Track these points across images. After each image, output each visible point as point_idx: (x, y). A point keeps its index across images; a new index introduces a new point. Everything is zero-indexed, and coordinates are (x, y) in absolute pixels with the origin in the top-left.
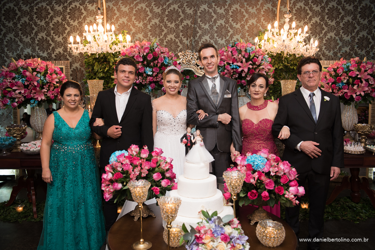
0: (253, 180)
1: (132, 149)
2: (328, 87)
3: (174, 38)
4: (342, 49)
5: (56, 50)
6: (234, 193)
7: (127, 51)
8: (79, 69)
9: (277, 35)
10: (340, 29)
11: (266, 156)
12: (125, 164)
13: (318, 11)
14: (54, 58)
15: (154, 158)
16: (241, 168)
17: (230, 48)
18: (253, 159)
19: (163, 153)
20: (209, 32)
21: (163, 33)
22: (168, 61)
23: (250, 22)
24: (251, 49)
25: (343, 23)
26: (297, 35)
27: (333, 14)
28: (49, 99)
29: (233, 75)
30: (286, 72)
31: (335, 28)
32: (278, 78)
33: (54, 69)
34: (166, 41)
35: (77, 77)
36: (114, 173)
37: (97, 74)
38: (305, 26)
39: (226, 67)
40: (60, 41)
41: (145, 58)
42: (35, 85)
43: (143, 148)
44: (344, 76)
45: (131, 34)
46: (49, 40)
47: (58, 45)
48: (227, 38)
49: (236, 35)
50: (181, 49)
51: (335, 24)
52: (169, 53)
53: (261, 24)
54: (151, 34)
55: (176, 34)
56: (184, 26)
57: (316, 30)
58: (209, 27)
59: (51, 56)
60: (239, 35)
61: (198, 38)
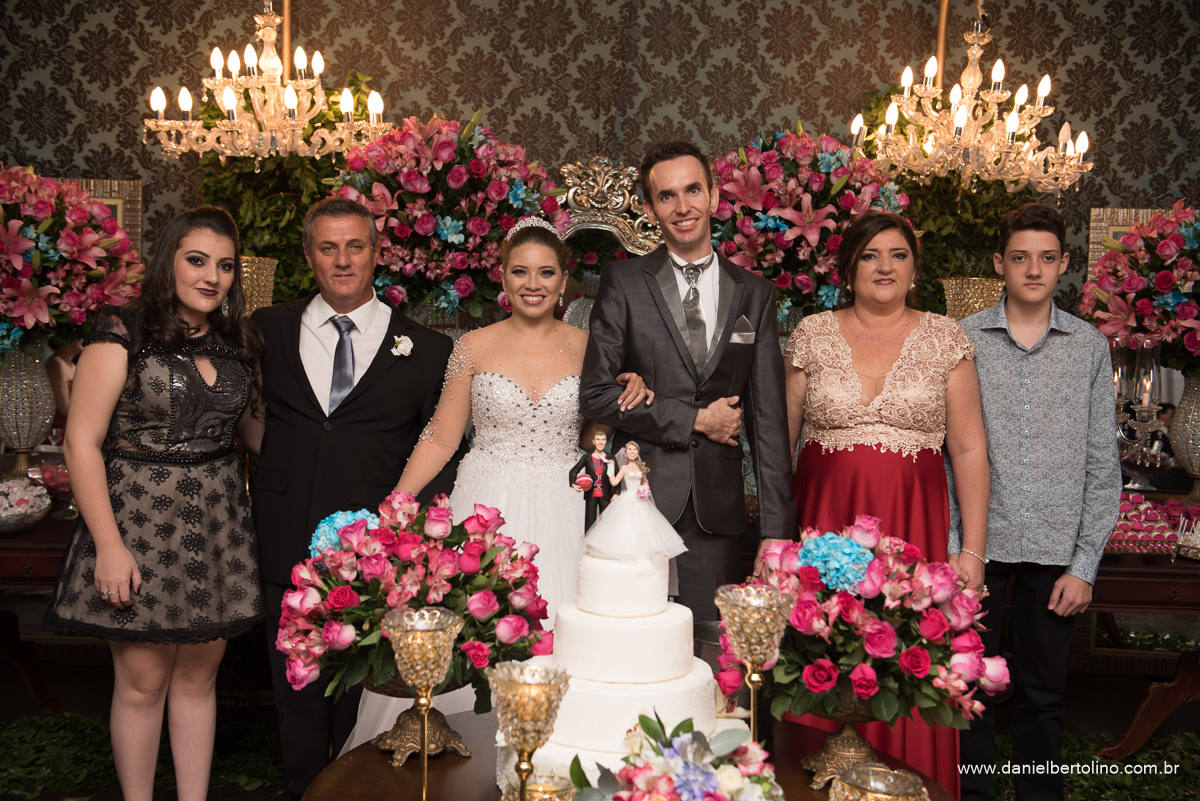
0: (823, 622)
1: (396, 505)
2: (1120, 309)
3: (545, 110)
4: (1187, 165)
5: (90, 136)
6: (753, 663)
7: (371, 154)
9: (934, 108)
10: (1179, 88)
11: (869, 540)
12: (368, 558)
13: (1097, 18)
14: (83, 166)
15: (472, 539)
16: (781, 581)
18: (824, 550)
19: (504, 523)
20: (680, 90)
21: (506, 90)
22: (523, 196)
23: (836, 58)
24: (833, 159)
25: (1191, 66)
26: (1009, 110)
27: (1154, 30)
28: (66, 324)
29: (763, 254)
30: (969, 250)
31: (1161, 87)
32: (939, 271)
33: (88, 209)
34: (515, 118)
36: (326, 588)
37: (250, 233)
38: (1043, 75)
39: (738, 223)
40: (109, 105)
41: (437, 180)
42: (15, 269)
43: (436, 505)
45: (385, 88)
46: (63, 98)
47: (99, 117)
48: (749, 114)
49: (782, 104)
50: (572, 150)
51: (1163, 70)
52: (529, 166)
53: (878, 66)
54: (458, 91)
55: (556, 95)
56: (584, 64)
57: (1087, 91)
58: (680, 72)
59: (72, 160)
60: (791, 103)
61: (638, 113)
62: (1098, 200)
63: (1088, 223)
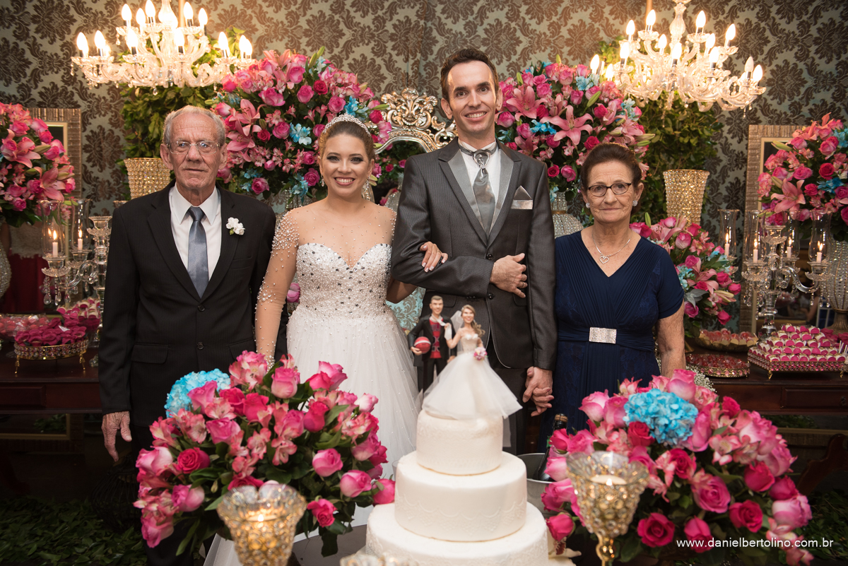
0: (659, 480)
1: (245, 366)
2: (792, 192)
3: (370, 56)
4: (814, 95)
5: (42, 77)
7: (239, 79)
8: (107, 132)
10: (809, 42)
12: (216, 421)
14: (39, 99)
16: (609, 435)
17: (530, 75)
18: (652, 407)
19: (346, 378)
20: (466, 42)
21: (342, 42)
23: (575, 19)
24: (587, 81)
25: (817, 26)
27: (793, 1)
28: (12, 210)
29: (538, 151)
30: (669, 153)
31: (797, 41)
33: (29, 125)
34: (348, 61)
35: (101, 155)
36: (178, 447)
39: (518, 129)
40: (56, 54)
41: (290, 97)
43: (283, 366)
44: (839, 159)
45: (254, 39)
46: (23, 49)
47: (49, 63)
48: (514, 59)
49: (538, 51)
50: (390, 85)
51: (798, 28)
52: (360, 87)
53: (604, 24)
54: (308, 42)
55: (378, 45)
56: (397, 23)
57: (747, 43)
58: (465, 29)
59: (30, 95)
60: (544, 51)
61: (436, 58)
62: (754, 119)
63: (747, 135)
